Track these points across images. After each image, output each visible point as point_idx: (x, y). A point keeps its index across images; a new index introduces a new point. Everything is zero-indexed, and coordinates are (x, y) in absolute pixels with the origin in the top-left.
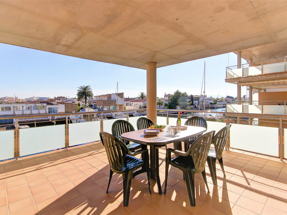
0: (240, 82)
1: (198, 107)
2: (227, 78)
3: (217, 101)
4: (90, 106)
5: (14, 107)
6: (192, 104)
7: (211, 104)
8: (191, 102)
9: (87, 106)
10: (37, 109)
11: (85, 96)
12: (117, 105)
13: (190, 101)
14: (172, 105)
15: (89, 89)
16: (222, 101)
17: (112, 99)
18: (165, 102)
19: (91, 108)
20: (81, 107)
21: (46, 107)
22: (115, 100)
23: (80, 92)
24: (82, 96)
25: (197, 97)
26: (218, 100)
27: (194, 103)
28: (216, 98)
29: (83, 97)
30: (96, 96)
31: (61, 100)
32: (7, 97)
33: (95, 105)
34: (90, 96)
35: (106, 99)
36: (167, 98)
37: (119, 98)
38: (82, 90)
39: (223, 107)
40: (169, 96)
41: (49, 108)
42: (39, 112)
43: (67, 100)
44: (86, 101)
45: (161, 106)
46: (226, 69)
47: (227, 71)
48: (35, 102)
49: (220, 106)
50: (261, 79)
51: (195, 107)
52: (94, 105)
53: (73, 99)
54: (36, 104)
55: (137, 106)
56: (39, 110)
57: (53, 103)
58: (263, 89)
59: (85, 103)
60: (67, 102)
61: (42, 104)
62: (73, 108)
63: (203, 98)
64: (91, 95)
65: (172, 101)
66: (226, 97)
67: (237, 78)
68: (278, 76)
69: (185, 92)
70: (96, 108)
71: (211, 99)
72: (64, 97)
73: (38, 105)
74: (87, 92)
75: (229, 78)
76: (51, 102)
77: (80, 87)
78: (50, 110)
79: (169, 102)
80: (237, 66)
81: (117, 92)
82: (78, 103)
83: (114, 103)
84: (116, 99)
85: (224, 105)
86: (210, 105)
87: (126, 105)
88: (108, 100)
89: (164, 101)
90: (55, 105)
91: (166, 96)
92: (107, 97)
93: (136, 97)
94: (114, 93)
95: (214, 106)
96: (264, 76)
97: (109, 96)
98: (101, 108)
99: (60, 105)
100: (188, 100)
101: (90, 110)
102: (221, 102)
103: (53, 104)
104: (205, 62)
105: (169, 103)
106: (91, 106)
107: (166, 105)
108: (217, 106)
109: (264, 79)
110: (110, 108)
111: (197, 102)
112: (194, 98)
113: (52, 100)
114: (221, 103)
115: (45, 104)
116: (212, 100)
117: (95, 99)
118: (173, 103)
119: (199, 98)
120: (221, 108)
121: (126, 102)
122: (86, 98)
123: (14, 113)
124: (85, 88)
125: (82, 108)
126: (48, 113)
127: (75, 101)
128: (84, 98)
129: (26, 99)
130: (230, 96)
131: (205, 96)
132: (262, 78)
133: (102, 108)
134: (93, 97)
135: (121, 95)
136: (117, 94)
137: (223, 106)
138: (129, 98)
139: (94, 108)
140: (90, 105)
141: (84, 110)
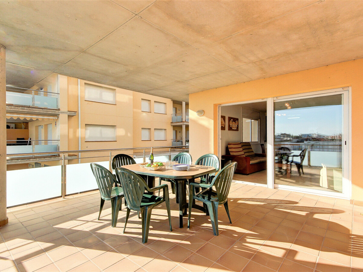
68: (26, 110)
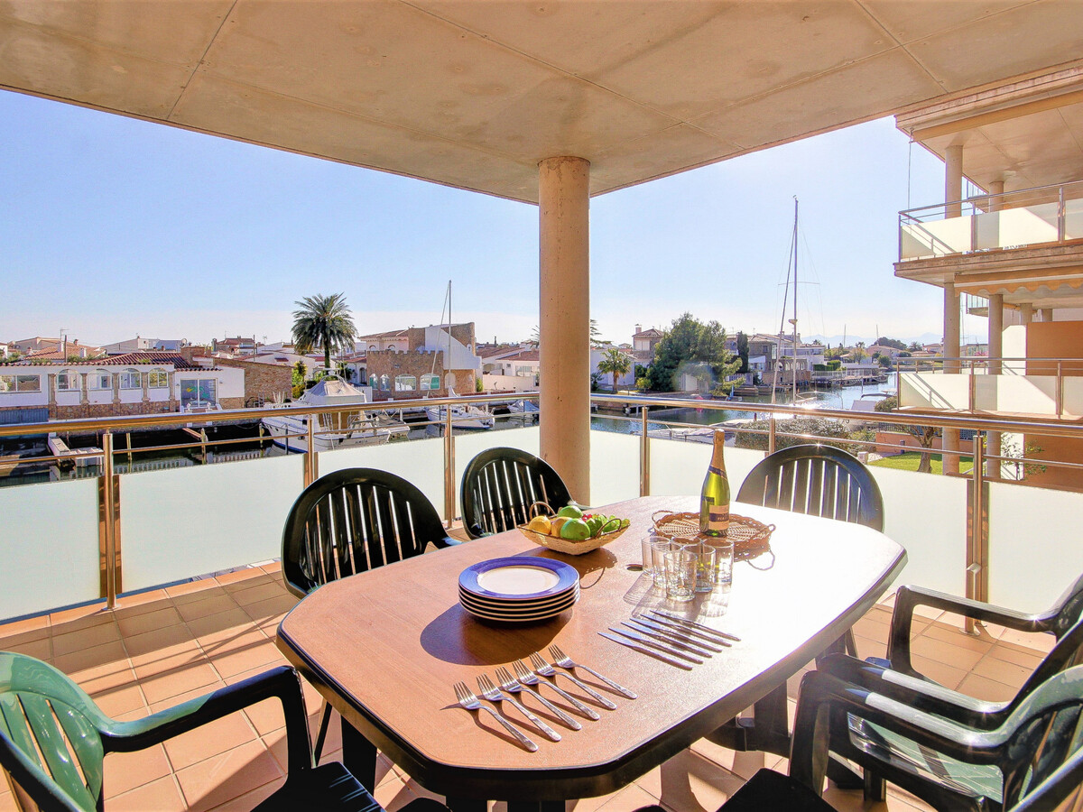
0: (959, 276)
1: (766, 381)
2: (902, 261)
3: (840, 358)
4: (342, 373)
5: (53, 376)
6: (744, 370)
7: (818, 368)
8: (740, 361)
9: (332, 374)
10: (137, 385)
11: (325, 335)
12: (446, 371)
13: (735, 358)
14: (665, 373)
15: (340, 309)
16: (858, 358)
17: (428, 347)
18: (637, 360)
19: (345, 382)
20: (308, 377)
21: (171, 379)
22: (441, 352)
23: (305, 321)
24: (311, 335)
25: (763, 343)
26: (845, 353)
27: (751, 367)
28: (834, 345)
29: (317, 337)
30: (367, 337)
31: (238, 351)
32: (38, 341)
33: (362, 369)
34: (343, 334)
35: (405, 346)
36: (645, 346)
37: (455, 343)
38: (311, 312)
39: (865, 380)
40: (651, 335)
41: (182, 381)
42: (145, 395)
43: (260, 350)
44: (327, 354)
45: (620, 375)
46: (900, 220)
47: (905, 228)
48: (132, 359)
49: (853, 377)
50: (1054, 262)
51: (756, 381)
52: (358, 372)
53: (285, 346)
54: (132, 366)
55: (527, 374)
56: (145, 389)
57: (200, 361)
58: (1039, 311)
59: (323, 363)
60: (258, 360)
61: (156, 366)
62: (277, 383)
63: (787, 345)
64: (345, 332)
65: (664, 355)
66: (875, 343)
67: (947, 258)
69: (713, 320)
70: (365, 384)
71: (816, 348)
72: (251, 341)
73: (141, 368)
74: (333, 320)
75: (912, 259)
76: (194, 359)
77: (305, 302)
78: (189, 390)
79: (653, 361)
80: (943, 209)
81: (446, 322)
82: (298, 364)
83: (437, 362)
84: (444, 347)
85: (866, 373)
86: (812, 372)
87: (485, 373)
88: (412, 353)
89: (632, 356)
90: (206, 371)
91: (639, 336)
92: (407, 339)
93: (525, 340)
94: (437, 323)
95: (827, 377)
96: (1068, 250)
97: (417, 336)
98: (387, 381)
99: (227, 369)
100: (729, 353)
101: (343, 389)
102: (857, 363)
103: (200, 368)
104: (797, 202)
105: (651, 365)
106: (347, 375)
107: (640, 372)
108: (841, 377)
109: (1067, 261)
110: (418, 382)
111: (761, 360)
112: (754, 343)
113: (199, 351)
114: (856, 365)
115: (170, 368)
116: (819, 354)
117: (363, 349)
118: (668, 364)
119: (771, 344)
120: (858, 384)
121: (482, 361)
122: (327, 344)
123: (53, 399)
124: (325, 306)
125: (311, 384)
126: (180, 399)
127: (287, 356)
128: (318, 345)
129: (105, 348)
130: (889, 338)
131: (794, 338)
132: (1062, 258)
133: (391, 384)
134: (356, 340)
135: (463, 333)
136: (446, 329)
137: (866, 377)
138: (495, 345)
139: (359, 382)
140: (342, 371)
141: (322, 391)
